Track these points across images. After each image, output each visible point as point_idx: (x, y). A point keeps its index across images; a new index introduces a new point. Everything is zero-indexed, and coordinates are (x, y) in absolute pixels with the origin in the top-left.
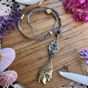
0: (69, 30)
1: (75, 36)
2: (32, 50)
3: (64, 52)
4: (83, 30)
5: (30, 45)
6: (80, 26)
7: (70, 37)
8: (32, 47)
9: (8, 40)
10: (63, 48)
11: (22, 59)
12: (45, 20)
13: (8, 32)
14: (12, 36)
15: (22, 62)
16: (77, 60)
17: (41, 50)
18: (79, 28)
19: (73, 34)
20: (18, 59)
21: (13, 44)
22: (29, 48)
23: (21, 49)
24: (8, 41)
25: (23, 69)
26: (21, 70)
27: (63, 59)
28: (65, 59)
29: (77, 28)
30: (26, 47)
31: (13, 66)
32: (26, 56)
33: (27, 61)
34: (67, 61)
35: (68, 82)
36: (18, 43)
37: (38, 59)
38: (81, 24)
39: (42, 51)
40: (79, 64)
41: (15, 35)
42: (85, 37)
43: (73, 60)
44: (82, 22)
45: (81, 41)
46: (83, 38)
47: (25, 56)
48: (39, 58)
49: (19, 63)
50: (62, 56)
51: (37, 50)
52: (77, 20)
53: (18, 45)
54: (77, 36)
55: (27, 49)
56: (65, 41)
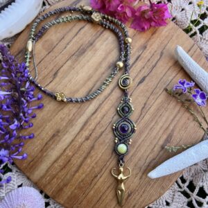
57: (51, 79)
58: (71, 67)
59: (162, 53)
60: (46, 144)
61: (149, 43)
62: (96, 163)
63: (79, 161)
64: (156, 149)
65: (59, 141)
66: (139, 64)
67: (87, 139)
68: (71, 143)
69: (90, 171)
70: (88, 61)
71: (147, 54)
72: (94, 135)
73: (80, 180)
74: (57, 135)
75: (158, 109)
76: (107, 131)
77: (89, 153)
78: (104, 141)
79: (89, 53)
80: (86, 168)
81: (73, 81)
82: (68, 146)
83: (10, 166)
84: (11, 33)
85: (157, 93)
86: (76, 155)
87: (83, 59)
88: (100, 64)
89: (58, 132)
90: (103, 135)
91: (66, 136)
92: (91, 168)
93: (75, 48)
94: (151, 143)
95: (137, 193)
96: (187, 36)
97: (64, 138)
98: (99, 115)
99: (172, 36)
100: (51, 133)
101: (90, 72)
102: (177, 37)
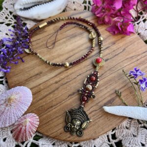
1: (116, 55)
2: (57, 84)
3: (106, 79)
4: (126, 46)
5: (53, 78)
6: (120, 41)
7: (109, 58)
8: (57, 79)
9: (17, 74)
10: (102, 74)
11: (44, 100)
12: (69, 39)
13: (15, 63)
14: (22, 68)
15: (44, 103)
16: (126, 88)
17: (71, 82)
18: (119, 44)
19: (114, 53)
20: (38, 101)
21: (27, 80)
22: (51, 82)
23: (39, 85)
24: (16, 76)
25: (49, 113)
26: (45, 116)
27: (107, 89)
28: (108, 90)
29: (116, 44)
30: (47, 81)
32: (50, 93)
33: (53, 101)
36: (34, 78)
37: (68, 95)
38: (122, 38)
39: (73, 83)
40: (131, 93)
41: (26, 66)
42: (131, 55)
44: (122, 35)
45: (126, 61)
46: (128, 57)
47: (47, 95)
48: (70, 93)
50: (104, 86)
51: (65, 82)
52: (116, 33)
53: (34, 80)
54: (119, 55)
55: (49, 83)
57: (50, 45)
58: (65, 42)
59: (124, 49)
60: (31, 77)
61: (118, 42)
62: (56, 99)
63: (46, 94)
64: (99, 104)
66: (107, 51)
67: (56, 83)
68: (45, 82)
69: (50, 102)
70: (75, 42)
71: (114, 47)
72: (61, 82)
73: (41, 105)
74: (39, 75)
75: (110, 80)
77: (54, 91)
78: (66, 88)
79: (78, 38)
81: (62, 49)
82: (43, 83)
83: (4, 82)
84: (39, 17)
85: (113, 71)
86: (45, 90)
87: (73, 40)
88: (82, 45)
89: (41, 73)
90: (67, 84)
91: (45, 77)
93: (71, 34)
97: (42, 78)
99: (135, 42)
100: (36, 72)
101: (74, 47)
102: (138, 43)
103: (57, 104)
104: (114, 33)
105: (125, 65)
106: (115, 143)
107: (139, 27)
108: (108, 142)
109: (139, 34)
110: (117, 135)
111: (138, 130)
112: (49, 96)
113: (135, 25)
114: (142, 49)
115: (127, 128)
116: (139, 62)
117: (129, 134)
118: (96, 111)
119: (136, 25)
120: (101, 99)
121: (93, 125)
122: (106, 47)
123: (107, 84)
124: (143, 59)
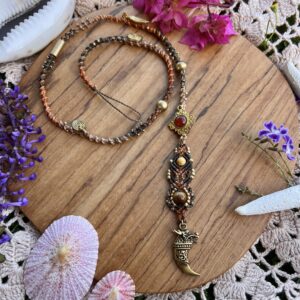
0: (196, 85)
1: (218, 95)
2: (132, 192)
4: (230, 68)
5: (118, 182)
6: (216, 60)
7: (208, 105)
8: (127, 182)
9: (42, 200)
10: (207, 144)
11: (121, 232)
12: (115, 86)
14: (47, 182)
15: (125, 238)
16: (256, 156)
18: (217, 69)
19: (212, 91)
20: (111, 238)
21: (68, 204)
22: (120, 191)
23: (99, 205)
24: (43, 203)
25: (141, 254)
27: (225, 171)
28: (228, 170)
29: (211, 68)
30: (110, 192)
31: (108, 263)
32: (127, 215)
33: (138, 227)
34: (235, 173)
35: (264, 221)
36: (80, 195)
38: (216, 53)
40: (267, 163)
41: (54, 175)
43: (248, 161)
44: (215, 46)
45: (239, 102)
46: (240, 91)
49: (120, 248)
50: (217, 165)
51: (146, 183)
52: (203, 45)
53: (82, 199)
54: (223, 93)
55: (115, 196)
56: (203, 120)
57: (82, 111)
59: (229, 77)
60: (75, 196)
61: (212, 64)
62: (142, 222)
63: (119, 219)
64: (222, 203)
65: (92, 191)
66: (199, 91)
67: (129, 189)
68: (107, 196)
69: (133, 233)
70: (131, 88)
71: (209, 78)
72: (139, 185)
73: (120, 244)
74: (89, 184)
75: (225, 151)
76: (157, 179)
77: (132, 208)
78: (152, 193)
79: (132, 78)
80: (128, 228)
82: (104, 199)
85: (224, 129)
86: (115, 211)
87: (125, 85)
88: (147, 91)
89: (91, 180)
90: (151, 184)
91: (101, 186)
92: (134, 228)
93: (113, 71)
94: (216, 195)
95: (198, 262)
96: (262, 54)
97: (98, 189)
98: (145, 158)
99: (244, 54)
100: (81, 182)
102: (249, 57)
103: (149, 231)
104: (199, 46)
105: (241, 110)
106: (265, 258)
107: (240, 17)
108: (254, 261)
109: (243, 33)
110: (264, 244)
111: (295, 223)
112: (127, 221)
113: (230, 13)
114: (260, 67)
115: (277, 225)
116: (262, 97)
117: (284, 236)
118: (220, 217)
119: (234, 14)
120: (221, 194)
121: (225, 245)
122: (195, 81)
123: (222, 159)
124: (268, 88)
